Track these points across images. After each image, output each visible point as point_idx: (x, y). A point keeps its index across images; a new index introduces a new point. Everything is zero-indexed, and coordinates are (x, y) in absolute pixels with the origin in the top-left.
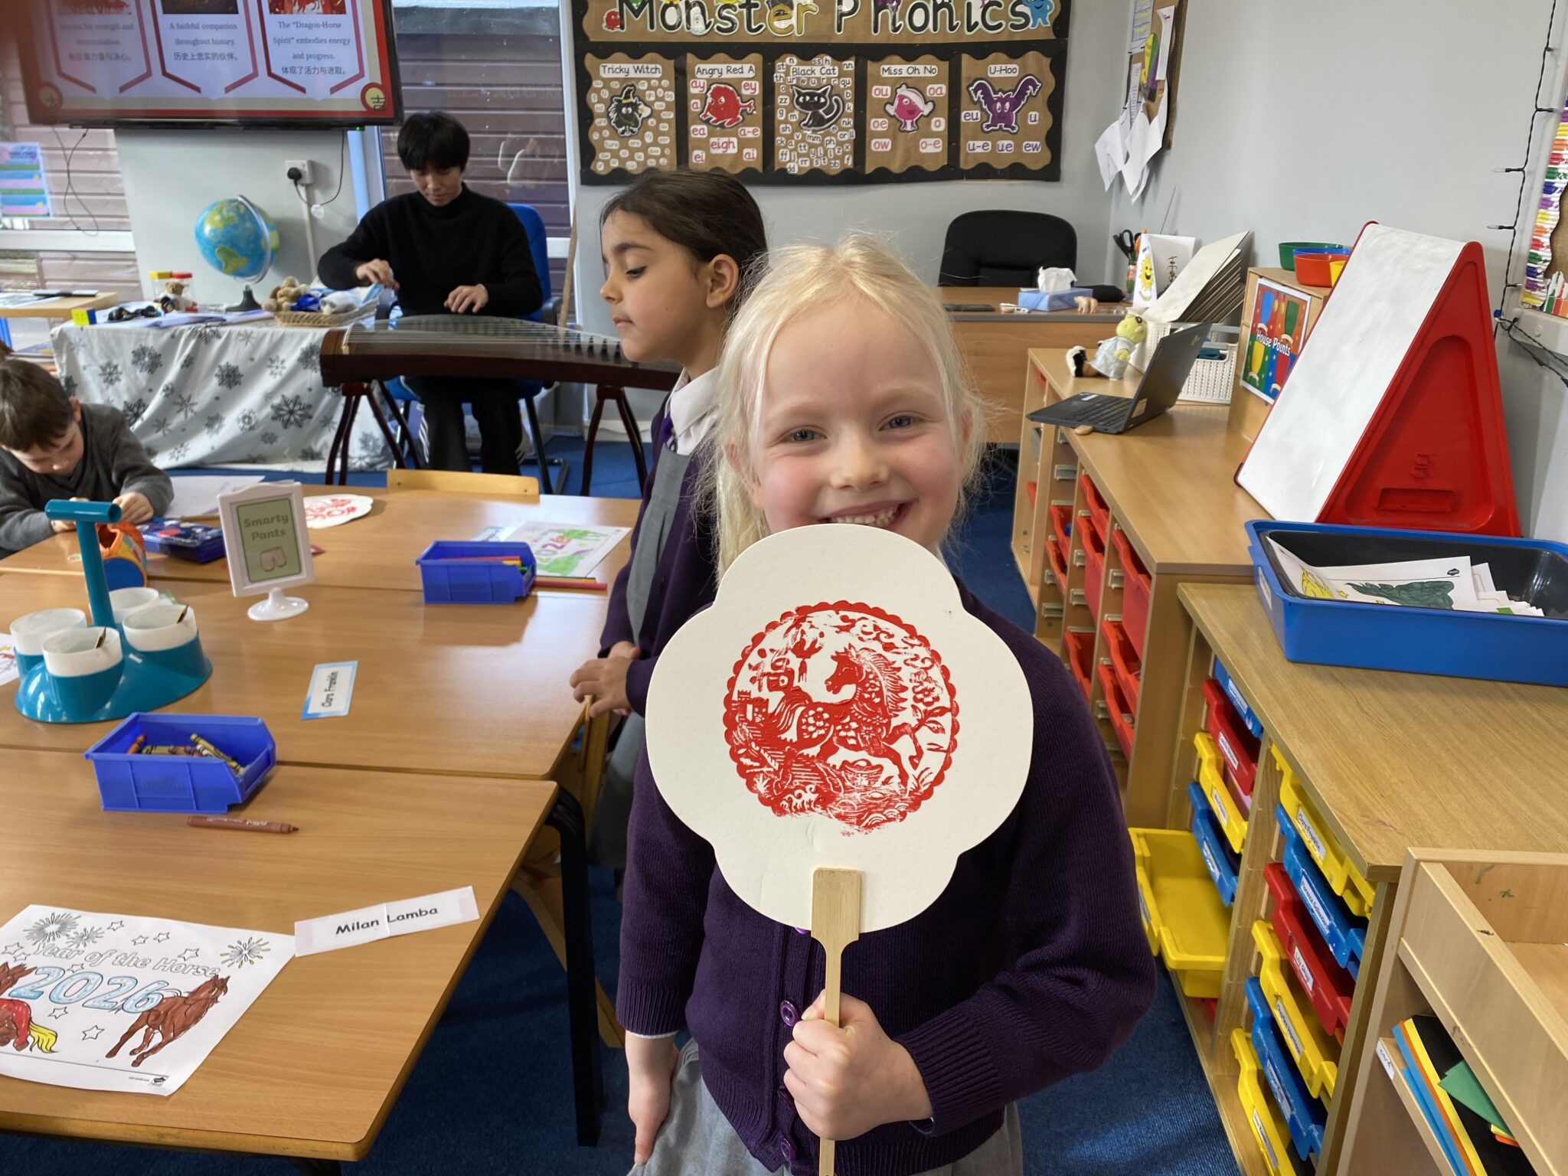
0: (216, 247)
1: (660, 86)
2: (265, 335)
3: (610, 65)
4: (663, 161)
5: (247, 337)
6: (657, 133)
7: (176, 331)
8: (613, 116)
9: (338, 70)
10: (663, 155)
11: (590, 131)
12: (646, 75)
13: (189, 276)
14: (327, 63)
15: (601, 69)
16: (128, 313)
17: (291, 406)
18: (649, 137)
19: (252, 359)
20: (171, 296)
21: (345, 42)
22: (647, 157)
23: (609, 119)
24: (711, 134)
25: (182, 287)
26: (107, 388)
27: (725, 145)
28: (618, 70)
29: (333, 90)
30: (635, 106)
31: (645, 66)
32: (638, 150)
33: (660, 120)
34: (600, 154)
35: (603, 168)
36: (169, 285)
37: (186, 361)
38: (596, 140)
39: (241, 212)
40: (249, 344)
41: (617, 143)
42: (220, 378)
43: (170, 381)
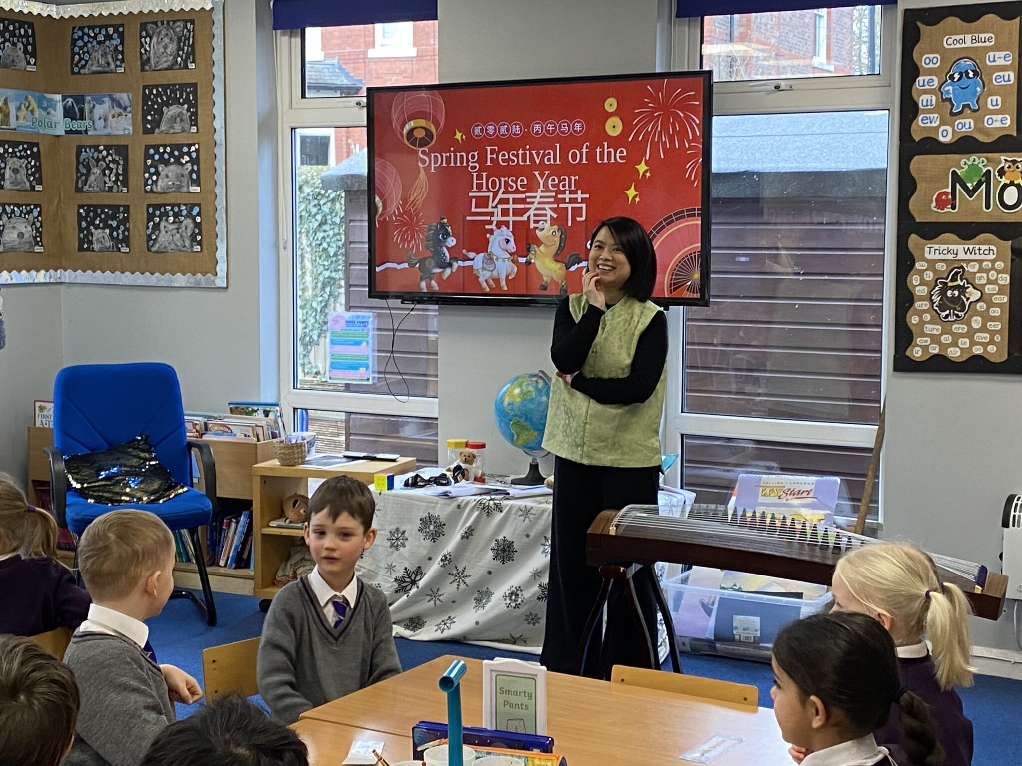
0: (511, 421)
1: (993, 268)
2: (544, 512)
3: (936, 247)
4: (991, 349)
5: (526, 511)
6: (986, 317)
7: (462, 500)
8: (936, 299)
10: (991, 342)
11: (908, 315)
12: (977, 257)
13: (483, 446)
15: (927, 250)
16: (423, 480)
18: (976, 322)
19: (528, 536)
20: (463, 466)
22: (973, 343)
23: (932, 302)
25: (474, 457)
28: (945, 252)
30: (962, 289)
31: (977, 247)
32: (962, 336)
33: (990, 305)
34: (918, 339)
35: (920, 353)
36: (462, 455)
37: (466, 532)
38: (914, 324)
39: (540, 386)
40: (527, 519)
41: (939, 327)
42: (495, 551)
43: (449, 550)
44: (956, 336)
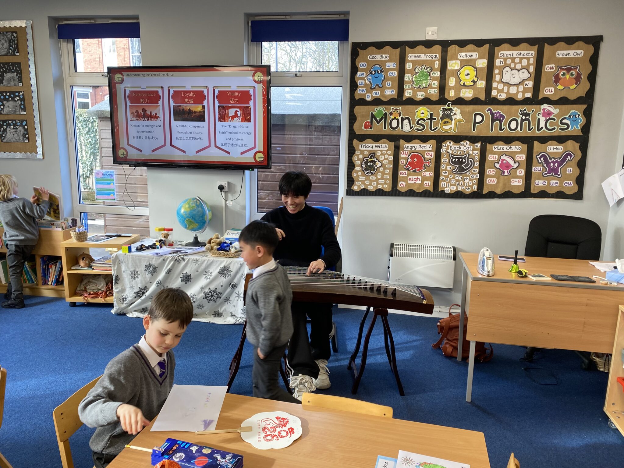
0: (185, 219)
2: (205, 260)
3: (364, 144)
4: (385, 186)
5: (197, 261)
6: (384, 174)
7: (165, 257)
8: (364, 166)
9: (245, 145)
10: (385, 183)
11: (352, 173)
12: (380, 149)
13: (171, 230)
14: (240, 142)
15: (360, 146)
16: (146, 247)
17: (213, 293)
18: (379, 176)
19: (197, 271)
20: (163, 239)
21: (249, 134)
22: (378, 184)
23: (362, 167)
24: (409, 175)
25: (168, 235)
26: (132, 281)
27: (415, 180)
28: (368, 147)
29: (242, 153)
30: (374, 162)
31: (381, 145)
32: (374, 181)
33: (385, 168)
34: (356, 183)
35: (357, 188)
36: (163, 234)
37: (168, 271)
38: (355, 176)
39: (198, 204)
40: (197, 264)
41: (365, 177)
42: (182, 279)
43: (160, 279)
44: (371, 181)
